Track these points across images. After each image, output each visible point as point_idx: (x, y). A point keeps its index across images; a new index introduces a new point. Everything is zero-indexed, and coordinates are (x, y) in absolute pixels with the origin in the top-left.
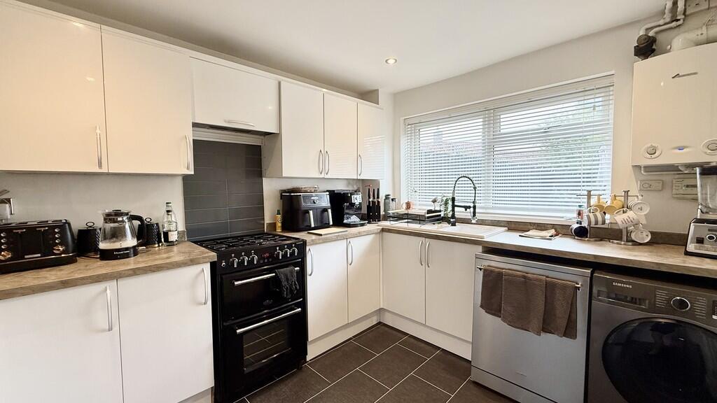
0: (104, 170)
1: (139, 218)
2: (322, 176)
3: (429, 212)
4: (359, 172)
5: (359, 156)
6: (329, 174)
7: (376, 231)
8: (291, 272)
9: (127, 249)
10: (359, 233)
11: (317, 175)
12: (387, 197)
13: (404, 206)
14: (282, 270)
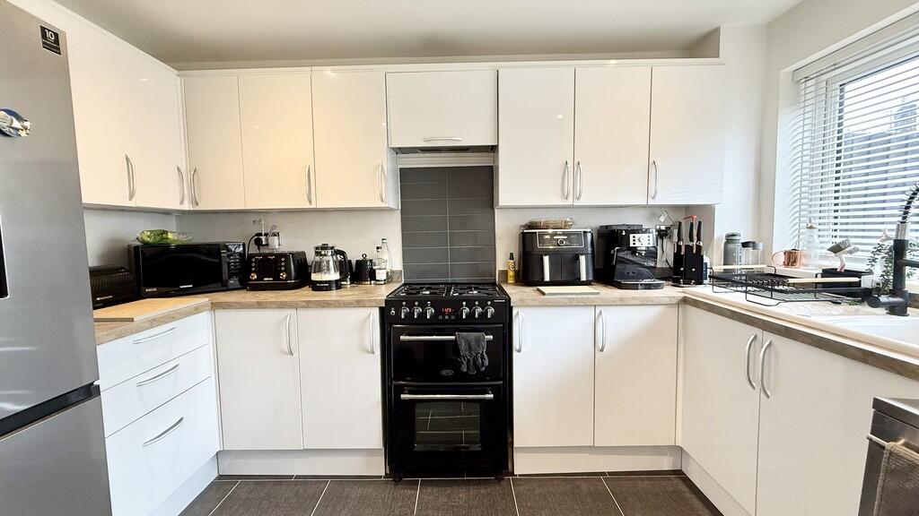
0: (313, 206)
1: (342, 253)
2: (570, 202)
3: (827, 273)
4: (652, 193)
5: (651, 164)
6: (582, 198)
7: (668, 301)
8: (478, 341)
9: (329, 282)
10: (621, 299)
11: (559, 202)
12: (730, 239)
13: (782, 258)
14: (465, 334)
